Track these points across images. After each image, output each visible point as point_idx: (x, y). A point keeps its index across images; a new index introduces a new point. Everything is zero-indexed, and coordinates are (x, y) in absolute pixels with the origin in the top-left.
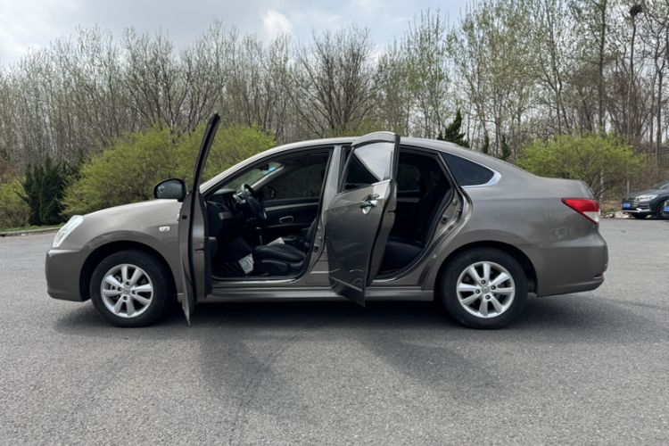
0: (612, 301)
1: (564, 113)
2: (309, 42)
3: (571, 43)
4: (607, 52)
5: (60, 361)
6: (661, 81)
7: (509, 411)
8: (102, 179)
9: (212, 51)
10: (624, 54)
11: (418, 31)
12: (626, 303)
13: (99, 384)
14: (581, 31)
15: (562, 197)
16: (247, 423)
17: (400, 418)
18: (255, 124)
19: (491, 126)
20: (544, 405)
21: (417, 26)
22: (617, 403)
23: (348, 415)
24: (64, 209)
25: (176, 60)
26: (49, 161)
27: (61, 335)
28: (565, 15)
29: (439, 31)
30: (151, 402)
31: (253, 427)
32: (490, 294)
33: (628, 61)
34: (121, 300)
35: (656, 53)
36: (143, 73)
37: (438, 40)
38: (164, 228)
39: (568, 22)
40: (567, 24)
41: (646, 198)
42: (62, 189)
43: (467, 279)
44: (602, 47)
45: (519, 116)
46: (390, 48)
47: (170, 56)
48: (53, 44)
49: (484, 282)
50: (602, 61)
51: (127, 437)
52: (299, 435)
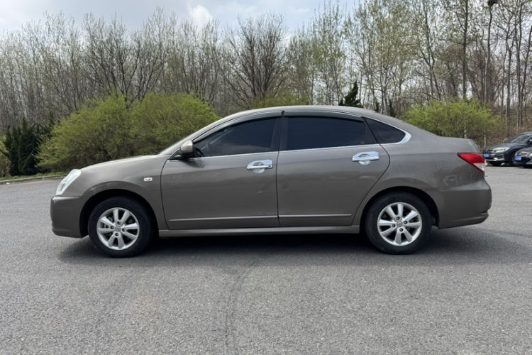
0: (490, 231)
1: (436, 83)
2: (235, 25)
3: (442, 27)
4: (469, 33)
5: (73, 285)
6: (510, 57)
7: (433, 317)
8: (71, 138)
9: (156, 33)
10: (483, 36)
11: (321, 17)
12: (501, 232)
13: (110, 303)
14: (449, 18)
15: (457, 152)
16: (236, 330)
17: (352, 325)
18: (192, 93)
19: (378, 93)
20: (458, 312)
21: (321, 13)
22: (513, 309)
23: (312, 323)
24: (39, 162)
25: (128, 40)
26: (25, 124)
27: (67, 265)
28: (437, 5)
29: (338, 18)
30: (156, 317)
31: (241, 334)
32: (403, 228)
33: (485, 42)
34: (113, 236)
35: (507, 36)
36: (101, 51)
37: (337, 24)
38: (148, 179)
39: (439, 11)
40: (439, 13)
41: (501, 149)
42: (37, 146)
43: (385, 216)
44: (466, 31)
45: (400, 85)
46: (299, 31)
47: (124, 37)
48: (24, 27)
49: (399, 218)
50: (465, 42)
51: (145, 343)
52: (279, 339)
